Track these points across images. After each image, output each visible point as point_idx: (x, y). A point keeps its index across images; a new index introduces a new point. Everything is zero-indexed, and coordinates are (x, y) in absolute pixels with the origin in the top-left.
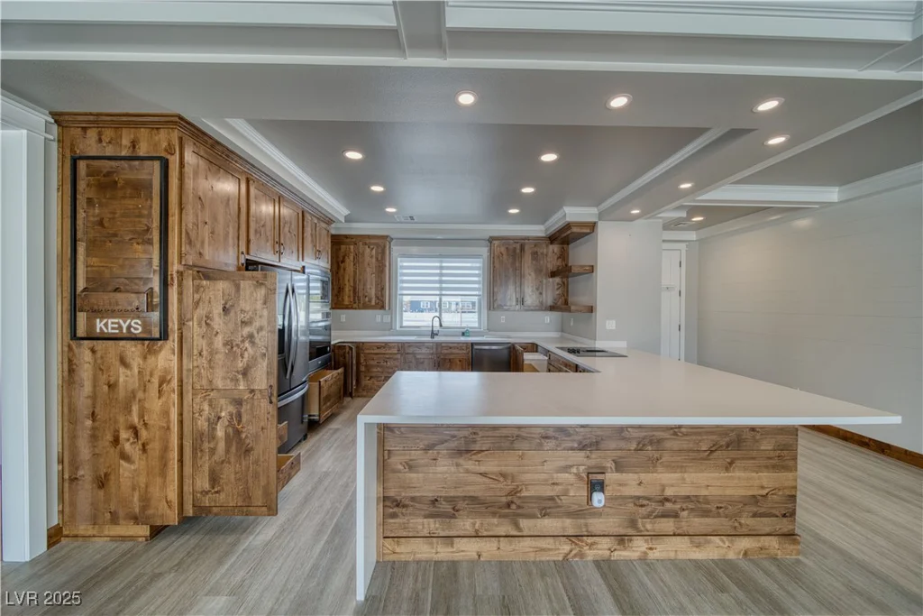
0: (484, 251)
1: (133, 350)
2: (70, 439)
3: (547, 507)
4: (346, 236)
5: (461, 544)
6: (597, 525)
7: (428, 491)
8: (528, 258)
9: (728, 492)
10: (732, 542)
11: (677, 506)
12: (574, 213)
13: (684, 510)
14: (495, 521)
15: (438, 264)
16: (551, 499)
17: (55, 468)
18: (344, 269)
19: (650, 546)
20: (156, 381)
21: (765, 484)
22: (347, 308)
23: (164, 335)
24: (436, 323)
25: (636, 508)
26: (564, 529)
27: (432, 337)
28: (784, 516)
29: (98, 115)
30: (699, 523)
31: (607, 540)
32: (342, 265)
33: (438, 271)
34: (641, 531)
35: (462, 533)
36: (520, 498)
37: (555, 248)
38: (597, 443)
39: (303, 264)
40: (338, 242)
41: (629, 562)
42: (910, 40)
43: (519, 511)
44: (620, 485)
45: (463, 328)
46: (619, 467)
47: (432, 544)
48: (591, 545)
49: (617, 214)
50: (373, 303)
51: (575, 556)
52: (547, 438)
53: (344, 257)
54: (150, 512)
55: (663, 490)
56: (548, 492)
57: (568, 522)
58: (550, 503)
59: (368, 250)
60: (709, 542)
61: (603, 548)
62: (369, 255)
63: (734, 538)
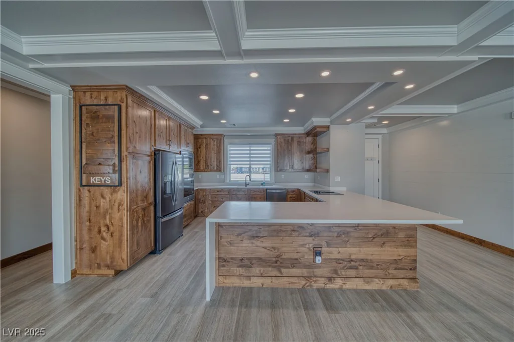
0: (273, 141)
1: (106, 191)
2: (80, 230)
3: (294, 263)
4: (201, 135)
5: (254, 279)
6: (318, 272)
7: (239, 255)
8: (295, 145)
9: (382, 258)
10: (384, 281)
11: (357, 264)
12: (318, 121)
13: (360, 266)
14: (270, 269)
15: (248, 148)
16: (296, 259)
17: (74, 243)
18: (201, 152)
19: (344, 282)
20: (116, 205)
21: (401, 254)
22: (202, 171)
23: (120, 184)
24: (248, 179)
25: (337, 264)
26: (302, 273)
27: (246, 186)
28: (411, 269)
29: (91, 86)
30: (367, 272)
31: (323, 279)
32: (199, 150)
33: (248, 152)
34: (339, 275)
35: (255, 275)
36: (282, 258)
37: (310, 139)
38: (318, 234)
39: (180, 150)
40: (197, 137)
41: (333, 290)
42: (456, 44)
43: (281, 265)
44: (329, 253)
45: (262, 181)
46: (329, 245)
47: (241, 279)
48: (315, 281)
49: (340, 121)
50: (215, 169)
51: (308, 286)
52: (294, 231)
53: (200, 145)
54: (115, 264)
55: (350, 256)
56: (295, 256)
57: (305, 270)
58: (295, 262)
59: (212, 142)
60: (372, 281)
61: (320, 283)
62: (213, 144)
63: (385, 280)
